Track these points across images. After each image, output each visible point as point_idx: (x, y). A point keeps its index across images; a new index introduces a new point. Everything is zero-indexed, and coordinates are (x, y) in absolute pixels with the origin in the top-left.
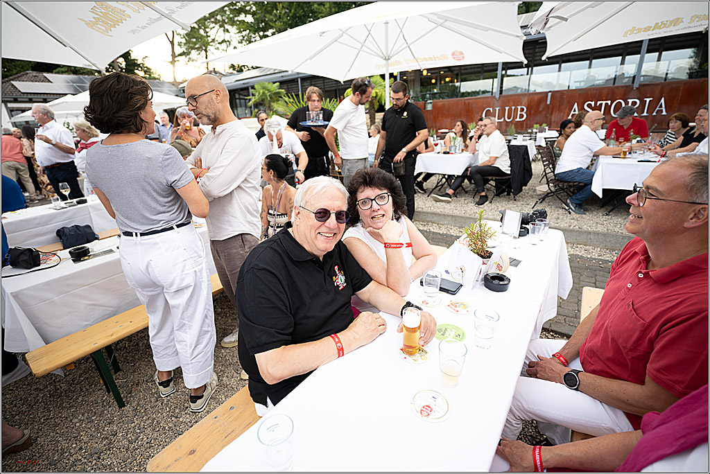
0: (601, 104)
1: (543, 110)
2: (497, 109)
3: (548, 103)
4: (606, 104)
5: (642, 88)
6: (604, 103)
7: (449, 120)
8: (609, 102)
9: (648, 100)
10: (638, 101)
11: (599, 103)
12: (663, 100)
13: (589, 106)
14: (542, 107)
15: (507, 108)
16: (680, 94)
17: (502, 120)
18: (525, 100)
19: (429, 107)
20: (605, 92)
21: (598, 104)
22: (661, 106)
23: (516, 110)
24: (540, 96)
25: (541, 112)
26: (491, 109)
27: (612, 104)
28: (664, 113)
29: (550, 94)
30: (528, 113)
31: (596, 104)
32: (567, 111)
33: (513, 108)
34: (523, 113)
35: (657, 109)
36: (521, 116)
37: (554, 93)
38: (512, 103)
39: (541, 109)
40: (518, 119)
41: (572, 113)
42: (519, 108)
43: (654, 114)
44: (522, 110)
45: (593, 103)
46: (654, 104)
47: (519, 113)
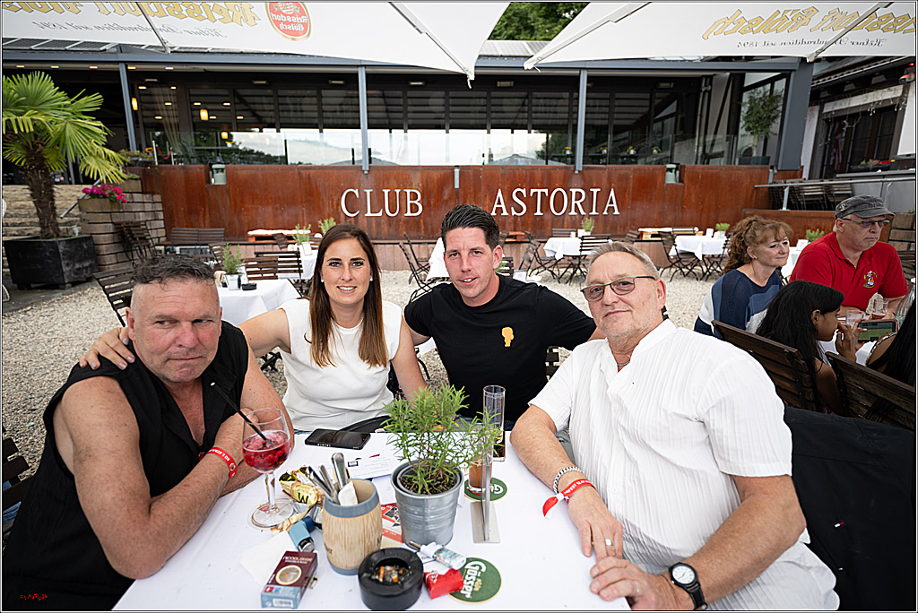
0: (536, 193)
1: (450, 198)
2: (368, 192)
3: (457, 186)
4: (543, 193)
5: (585, 172)
6: (539, 191)
7: (269, 209)
8: (546, 191)
9: (595, 191)
10: (583, 193)
11: (533, 191)
12: (612, 194)
13: (519, 195)
14: (447, 193)
15: (386, 192)
16: (631, 185)
17: (380, 214)
18: (417, 179)
19: (219, 179)
20: (538, 174)
21: (531, 195)
22: (611, 202)
23: (403, 195)
24: (442, 172)
25: (447, 201)
26: (356, 192)
27: (550, 194)
28: (617, 212)
29: (457, 170)
30: (425, 203)
31: (528, 192)
32: (487, 202)
33: (398, 191)
34: (416, 202)
35: (608, 205)
36: (414, 208)
37: (463, 168)
38: (393, 183)
39: (445, 197)
40: (409, 214)
41: (496, 206)
42: (408, 191)
43: (605, 213)
44: (414, 197)
45: (524, 191)
46: (603, 197)
47: (409, 202)
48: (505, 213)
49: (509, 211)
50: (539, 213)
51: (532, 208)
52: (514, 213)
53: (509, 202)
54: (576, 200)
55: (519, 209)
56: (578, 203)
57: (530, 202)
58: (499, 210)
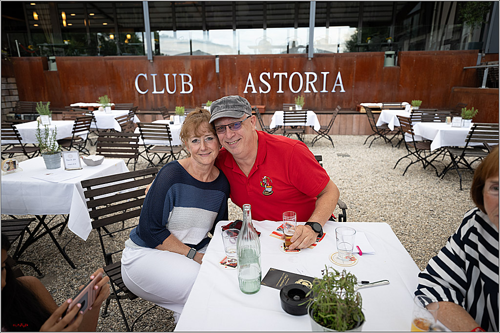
0: (278, 76)
1: (213, 80)
2: (154, 75)
3: (217, 71)
4: (283, 76)
5: (317, 59)
6: (280, 74)
7: (87, 88)
8: (286, 74)
9: (325, 74)
10: (315, 75)
11: (275, 74)
12: (339, 75)
13: (265, 77)
14: (210, 76)
15: (167, 75)
16: (355, 69)
17: (163, 92)
18: (188, 66)
19: (53, 67)
20: (280, 61)
21: (274, 77)
22: (338, 83)
23: (180, 77)
24: (206, 61)
25: (210, 83)
26: (145, 76)
27: (289, 76)
28: (343, 91)
29: (217, 59)
30: (195, 84)
31: (272, 75)
32: (241, 83)
33: (175, 75)
34: (188, 83)
35: (336, 85)
36: (187, 88)
37: (222, 58)
38: (171, 69)
39: (209, 79)
40: (183, 92)
41: (247, 86)
42: (182, 75)
43: (333, 91)
44: (187, 79)
45: (268, 74)
46: (332, 79)
47: (183, 83)
48: (254, 91)
49: (257, 90)
50: (280, 91)
51: (275, 86)
52: (261, 91)
53: (258, 83)
54: (309, 81)
55: (265, 88)
56: (311, 83)
57: (274, 82)
58: (250, 89)
